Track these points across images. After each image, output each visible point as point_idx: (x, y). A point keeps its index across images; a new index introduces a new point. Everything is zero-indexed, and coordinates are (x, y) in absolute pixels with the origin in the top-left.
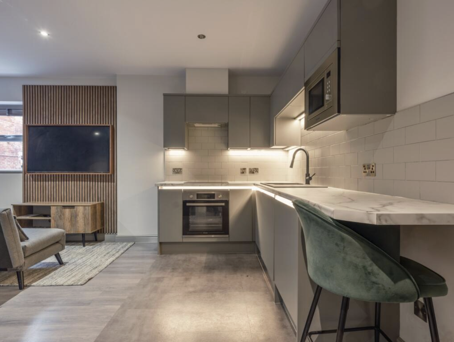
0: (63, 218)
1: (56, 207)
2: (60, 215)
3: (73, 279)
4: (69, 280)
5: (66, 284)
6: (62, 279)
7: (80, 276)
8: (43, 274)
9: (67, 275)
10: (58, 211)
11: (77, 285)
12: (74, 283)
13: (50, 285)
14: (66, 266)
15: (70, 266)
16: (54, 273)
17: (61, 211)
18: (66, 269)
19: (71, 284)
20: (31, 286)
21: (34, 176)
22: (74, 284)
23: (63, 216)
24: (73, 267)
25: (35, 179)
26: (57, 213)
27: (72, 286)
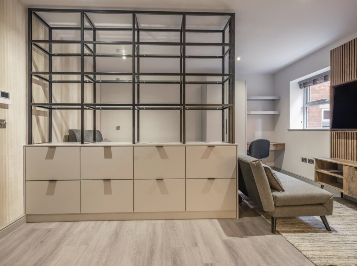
0: (355, 181)
1: (348, 167)
2: (352, 177)
3: (317, 253)
4: (313, 251)
5: (304, 253)
6: (309, 245)
7: (329, 254)
8: (302, 230)
9: (318, 244)
10: (350, 172)
11: (312, 262)
12: (312, 258)
13: (292, 244)
14: (329, 234)
15: (334, 237)
16: (311, 235)
17: (353, 173)
18: (327, 237)
19: (308, 257)
20: (281, 234)
21: (339, 133)
22: (309, 259)
23: (355, 179)
24: (337, 240)
25: (340, 137)
26: (349, 174)
27: (307, 259)
